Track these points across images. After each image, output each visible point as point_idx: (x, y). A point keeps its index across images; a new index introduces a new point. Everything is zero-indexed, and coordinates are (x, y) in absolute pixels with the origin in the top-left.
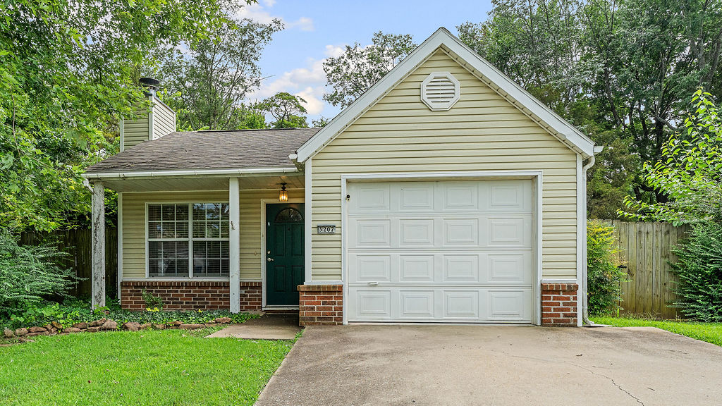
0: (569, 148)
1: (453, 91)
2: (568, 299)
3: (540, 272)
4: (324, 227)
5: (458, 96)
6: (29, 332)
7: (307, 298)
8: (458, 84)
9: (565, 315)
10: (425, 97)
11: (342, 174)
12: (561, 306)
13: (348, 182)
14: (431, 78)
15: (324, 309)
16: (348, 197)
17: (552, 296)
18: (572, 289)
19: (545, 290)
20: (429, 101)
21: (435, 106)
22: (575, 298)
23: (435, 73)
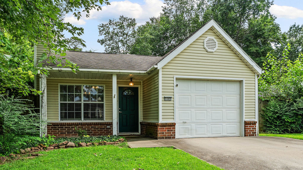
0: (253, 71)
1: (215, 45)
2: (253, 127)
3: (244, 117)
4: (167, 98)
5: (217, 48)
6: (31, 150)
7: (161, 129)
8: (217, 43)
9: (253, 133)
10: (205, 46)
11: (174, 75)
12: (251, 129)
13: (177, 79)
14: (207, 39)
15: (168, 133)
16: (177, 85)
17: (248, 126)
18: (255, 123)
19: (246, 123)
20: (207, 48)
21: (209, 50)
22: (256, 126)
23: (209, 37)
